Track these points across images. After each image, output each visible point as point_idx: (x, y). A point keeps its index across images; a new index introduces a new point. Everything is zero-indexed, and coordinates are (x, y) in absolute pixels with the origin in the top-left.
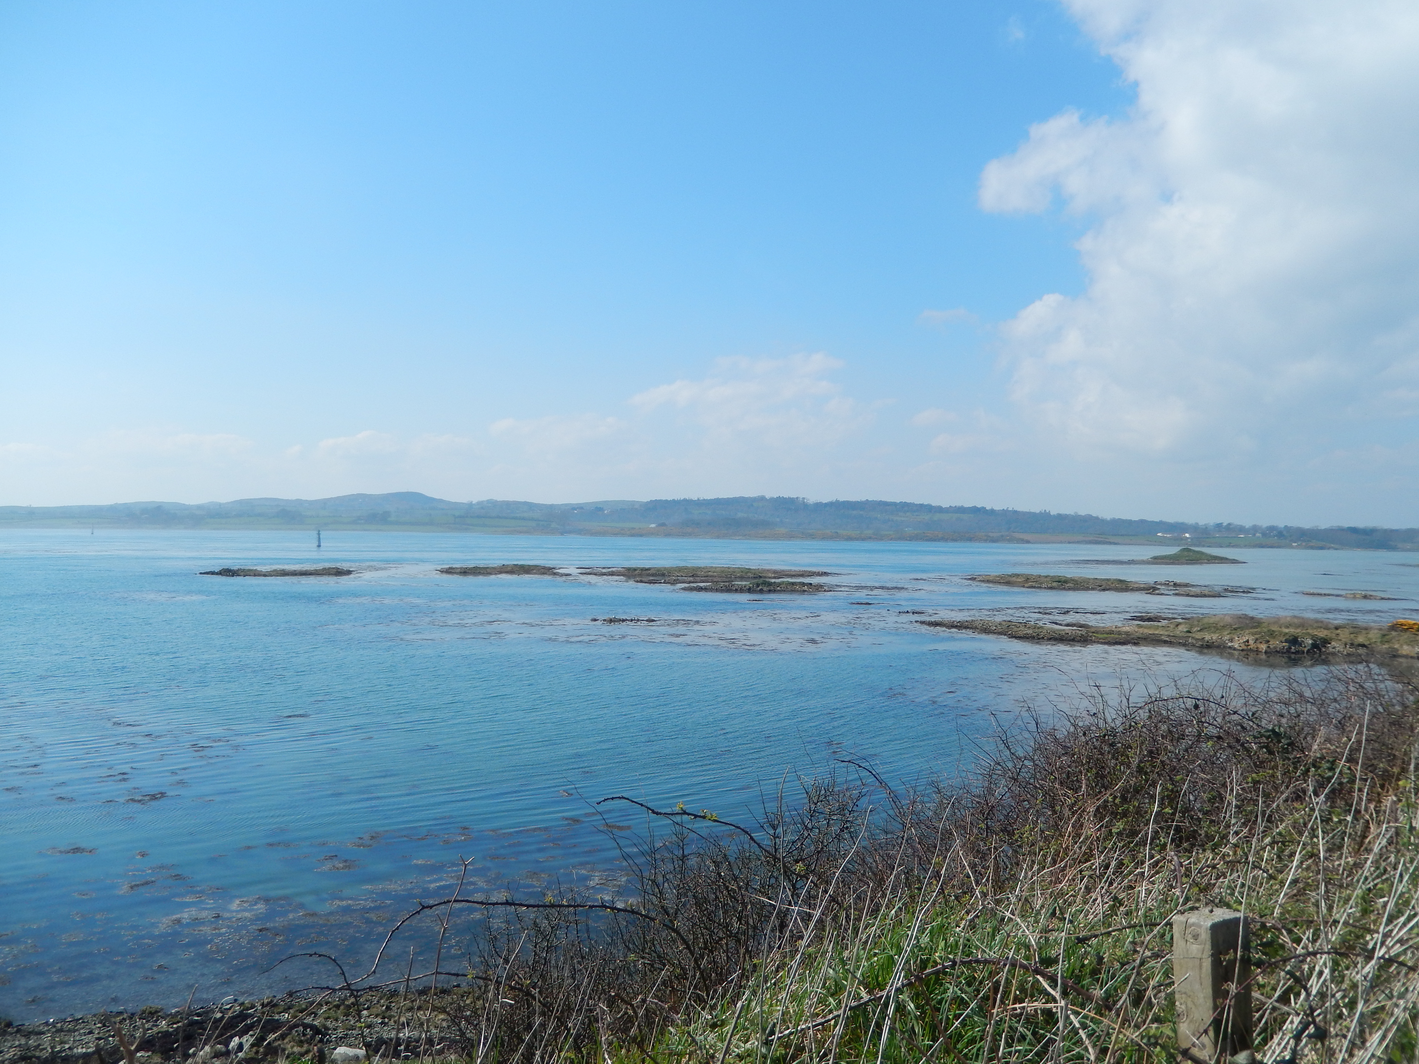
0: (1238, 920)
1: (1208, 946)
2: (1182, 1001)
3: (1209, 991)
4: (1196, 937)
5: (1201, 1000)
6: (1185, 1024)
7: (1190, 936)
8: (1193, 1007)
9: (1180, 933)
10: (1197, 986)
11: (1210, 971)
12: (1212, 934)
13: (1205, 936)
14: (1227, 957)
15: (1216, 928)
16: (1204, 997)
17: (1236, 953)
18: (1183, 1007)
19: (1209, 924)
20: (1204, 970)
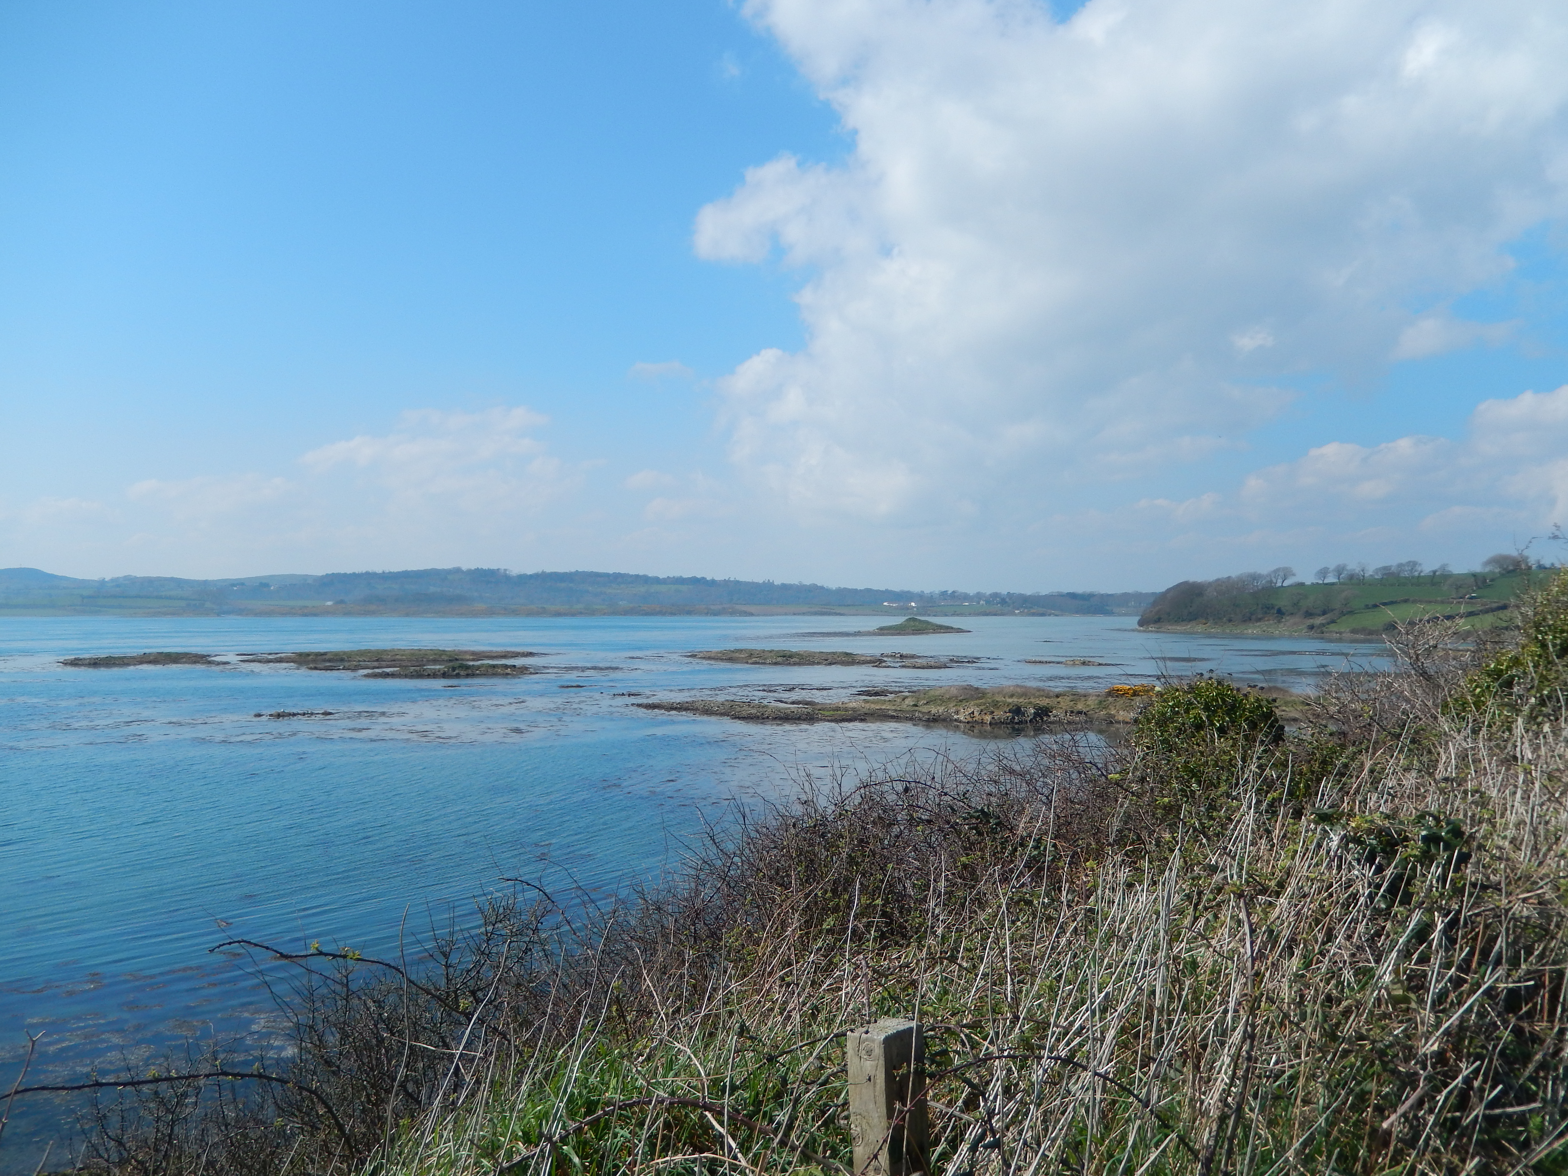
0: (911, 1029)
1: (882, 1062)
2: (857, 1123)
3: (883, 1110)
4: (869, 1053)
5: (876, 1121)
6: (861, 1148)
7: (864, 1052)
8: (868, 1128)
9: (853, 1049)
10: (871, 1106)
11: (884, 1088)
12: (885, 1048)
13: (878, 1051)
14: (900, 1072)
15: (889, 1041)
16: (879, 1117)
17: (909, 1066)
18: (858, 1129)
19: (883, 1038)
20: (878, 1087)
